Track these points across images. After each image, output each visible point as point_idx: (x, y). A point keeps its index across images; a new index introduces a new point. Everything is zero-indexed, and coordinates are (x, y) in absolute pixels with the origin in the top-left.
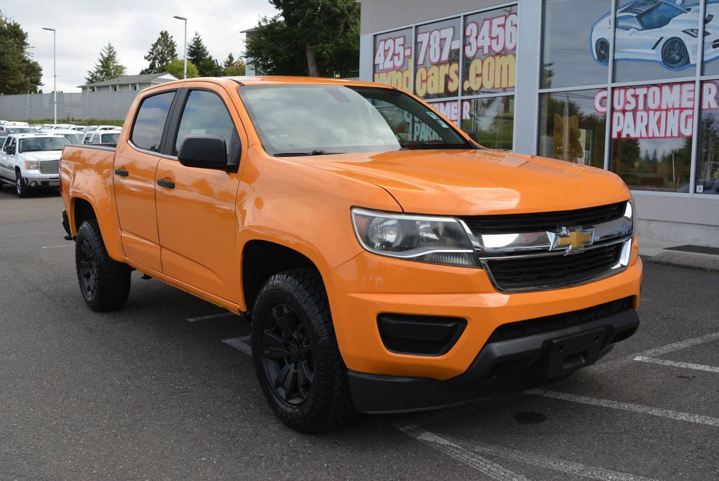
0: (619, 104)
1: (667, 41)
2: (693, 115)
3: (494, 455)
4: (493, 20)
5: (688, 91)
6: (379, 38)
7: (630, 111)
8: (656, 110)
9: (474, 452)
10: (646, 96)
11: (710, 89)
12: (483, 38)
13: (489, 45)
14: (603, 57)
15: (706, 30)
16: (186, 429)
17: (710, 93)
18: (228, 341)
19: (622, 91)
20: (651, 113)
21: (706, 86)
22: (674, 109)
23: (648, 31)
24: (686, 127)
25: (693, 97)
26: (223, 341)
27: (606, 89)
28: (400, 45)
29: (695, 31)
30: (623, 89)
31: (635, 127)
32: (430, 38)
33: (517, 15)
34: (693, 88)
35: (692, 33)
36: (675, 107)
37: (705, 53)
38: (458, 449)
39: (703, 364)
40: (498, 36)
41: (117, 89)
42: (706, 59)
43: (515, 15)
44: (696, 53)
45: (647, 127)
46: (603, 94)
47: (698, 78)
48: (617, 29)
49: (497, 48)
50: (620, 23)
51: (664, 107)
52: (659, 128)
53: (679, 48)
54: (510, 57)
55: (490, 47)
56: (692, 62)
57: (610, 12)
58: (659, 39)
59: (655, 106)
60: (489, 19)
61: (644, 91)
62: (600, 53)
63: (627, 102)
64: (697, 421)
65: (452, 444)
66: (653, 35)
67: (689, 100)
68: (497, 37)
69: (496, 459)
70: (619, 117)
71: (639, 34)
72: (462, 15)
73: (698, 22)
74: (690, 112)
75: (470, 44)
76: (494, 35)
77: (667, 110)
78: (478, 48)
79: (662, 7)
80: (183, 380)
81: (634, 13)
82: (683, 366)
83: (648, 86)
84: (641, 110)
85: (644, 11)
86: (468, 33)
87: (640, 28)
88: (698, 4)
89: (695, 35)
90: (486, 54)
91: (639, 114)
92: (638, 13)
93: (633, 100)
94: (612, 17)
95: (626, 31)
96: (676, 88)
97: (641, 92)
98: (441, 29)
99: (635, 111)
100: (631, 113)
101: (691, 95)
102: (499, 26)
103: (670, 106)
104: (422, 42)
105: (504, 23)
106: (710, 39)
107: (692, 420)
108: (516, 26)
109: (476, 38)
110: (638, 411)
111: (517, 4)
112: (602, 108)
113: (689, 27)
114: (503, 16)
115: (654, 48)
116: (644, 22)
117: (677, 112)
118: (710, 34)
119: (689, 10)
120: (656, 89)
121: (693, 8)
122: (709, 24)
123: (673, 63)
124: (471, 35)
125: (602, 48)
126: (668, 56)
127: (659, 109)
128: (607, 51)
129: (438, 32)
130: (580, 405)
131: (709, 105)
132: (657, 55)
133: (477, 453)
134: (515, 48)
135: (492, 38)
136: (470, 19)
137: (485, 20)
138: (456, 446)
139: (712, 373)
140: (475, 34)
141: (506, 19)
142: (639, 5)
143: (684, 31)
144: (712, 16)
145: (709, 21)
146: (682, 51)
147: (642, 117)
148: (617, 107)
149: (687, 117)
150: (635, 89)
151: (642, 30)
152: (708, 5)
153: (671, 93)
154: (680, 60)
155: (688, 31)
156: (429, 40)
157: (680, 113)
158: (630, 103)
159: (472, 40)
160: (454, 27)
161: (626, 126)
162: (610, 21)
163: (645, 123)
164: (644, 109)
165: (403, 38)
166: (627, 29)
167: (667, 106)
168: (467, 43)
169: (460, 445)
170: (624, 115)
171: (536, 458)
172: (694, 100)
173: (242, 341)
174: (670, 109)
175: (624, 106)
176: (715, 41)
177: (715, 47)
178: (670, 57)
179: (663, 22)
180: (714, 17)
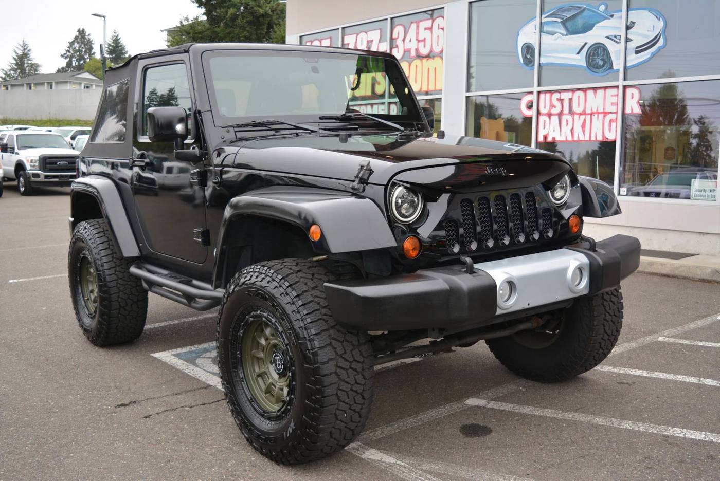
0: (545, 107)
1: (591, 47)
2: (616, 119)
3: (443, 472)
4: (420, 23)
5: (612, 96)
6: (305, 39)
7: (555, 115)
8: (581, 114)
9: (422, 470)
10: (570, 100)
11: (632, 94)
12: (410, 41)
13: (416, 48)
14: (529, 62)
15: (628, 37)
16: (117, 454)
17: (632, 98)
19: (548, 95)
20: (576, 117)
21: (629, 91)
22: (598, 113)
23: (572, 36)
24: (610, 130)
25: (616, 101)
26: (152, 355)
27: (531, 93)
29: (618, 37)
30: (548, 93)
31: (561, 131)
32: (356, 39)
33: (443, 17)
34: (616, 93)
35: (615, 39)
36: (599, 111)
37: (627, 59)
38: (405, 467)
39: (641, 369)
41: (32, 88)
42: (628, 64)
43: (442, 18)
44: (619, 59)
45: (572, 131)
46: (530, 97)
47: (621, 83)
48: (542, 33)
49: (424, 51)
50: (546, 28)
51: (588, 111)
52: (584, 132)
53: (602, 53)
54: (437, 60)
55: (417, 50)
56: (615, 67)
57: (536, 17)
58: (583, 44)
59: (580, 110)
60: (416, 22)
61: (569, 95)
62: (526, 57)
63: (552, 106)
64: (641, 429)
65: (399, 462)
66: (578, 40)
67: (612, 104)
68: (424, 40)
70: (545, 121)
71: (564, 40)
72: (389, 17)
73: (620, 28)
74: (613, 116)
75: (397, 46)
76: (421, 38)
77: (592, 114)
78: (405, 51)
79: (586, 13)
80: (110, 399)
81: (559, 18)
82: (622, 372)
83: (573, 91)
84: (566, 114)
85: (568, 16)
86: (395, 36)
87: (565, 33)
88: (621, 11)
89: (618, 41)
90: (413, 57)
91: (564, 118)
92: (562, 19)
93: (558, 104)
94: (537, 22)
95: (550, 36)
96: (600, 93)
97: (566, 96)
98: (368, 31)
99: (560, 115)
100: (557, 117)
101: (614, 100)
102: (426, 29)
103: (595, 110)
104: (348, 44)
105: (430, 26)
106: (632, 45)
107: (636, 429)
108: (443, 29)
109: (404, 41)
110: (582, 420)
111: (443, 8)
112: (528, 112)
113: (611, 33)
114: (430, 19)
115: (578, 53)
116: (569, 27)
117: (601, 116)
118: (632, 40)
119: (612, 16)
120: (581, 93)
121: (616, 15)
122: (631, 30)
123: (597, 68)
124: (398, 38)
125: (527, 52)
126: (593, 61)
127: (584, 113)
128: (533, 55)
129: (365, 34)
130: (525, 416)
131: (632, 110)
132: (581, 60)
133: (425, 471)
134: (442, 51)
135: (419, 41)
136: (396, 21)
137: (412, 23)
138: (403, 464)
139: (650, 378)
140: (402, 37)
141: (433, 22)
142: (564, 11)
143: (608, 37)
144: (634, 23)
145: (631, 28)
146: (605, 57)
147: (567, 120)
148: (542, 110)
149: (611, 121)
150: (560, 93)
151: (567, 35)
152: (630, 12)
153: (595, 97)
154: (604, 65)
155: (610, 37)
156: (356, 42)
157: (604, 116)
158: (555, 107)
159: (399, 42)
160: (380, 29)
161: (551, 130)
162: (535, 26)
163: (570, 127)
164: (570, 113)
165: (329, 40)
166: (552, 34)
167: (592, 110)
168: (394, 46)
169: (406, 463)
170: (550, 118)
171: (485, 475)
172: (617, 105)
173: (172, 355)
174: (594, 113)
175: (550, 109)
176: (637, 47)
177: (637, 52)
178: (594, 62)
179: (587, 28)
180: (636, 24)
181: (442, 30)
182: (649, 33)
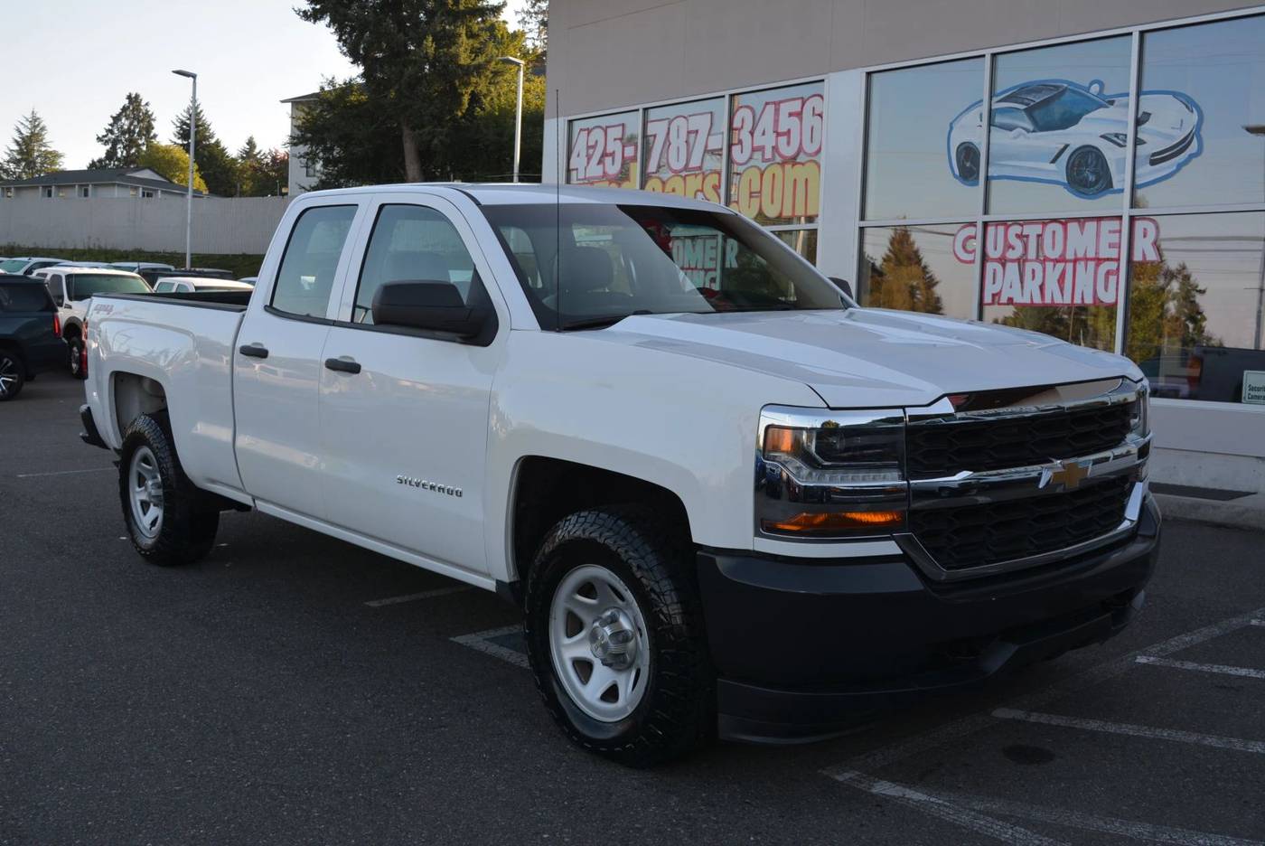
0: (996, 249)
1: (1074, 152)
2: (1118, 269)
3: (1007, 813)
4: (781, 105)
5: (1110, 232)
6: (577, 126)
7: (1013, 261)
8: (1056, 261)
9: (974, 810)
10: (1040, 238)
11: (1145, 229)
12: (764, 134)
13: (774, 145)
14: (969, 172)
15: (1139, 136)
17: (1145, 236)
18: (460, 639)
19: (1001, 229)
20: (1049, 265)
21: (1139, 225)
22: (1087, 259)
23: (1044, 133)
24: (1106, 288)
25: (1117, 241)
26: (452, 639)
27: (973, 224)
28: (615, 139)
29: (1121, 137)
30: (1002, 225)
31: (1022, 287)
32: (669, 129)
33: (822, 97)
34: (1117, 228)
35: (1115, 139)
36: (1088, 256)
37: (1137, 172)
38: (945, 806)
39: (1245, 667)
40: (789, 131)
42: (1138, 182)
43: (819, 98)
44: (1124, 172)
45: (1042, 288)
46: (970, 231)
47: (1126, 211)
48: (992, 128)
49: (788, 152)
50: (998, 119)
51: (1070, 256)
52: (1062, 290)
53: (1094, 162)
54: (810, 167)
55: (775, 149)
56: (1116, 186)
57: (982, 101)
58: (1062, 146)
59: (1055, 255)
60: (774, 103)
61: (1037, 229)
62: (964, 165)
63: (1009, 246)
65: (933, 800)
66: (1052, 140)
67: (1111, 246)
68: (788, 133)
69: (1013, 820)
70: (995, 270)
71: (1029, 138)
72: (727, 93)
73: (1126, 122)
74: (1113, 266)
75: (740, 142)
76: (782, 129)
77: (1075, 261)
78: (754, 150)
79: (1067, 97)
81: (1022, 103)
82: (1215, 670)
83: (1045, 222)
84: (1031, 261)
85: (1038, 101)
86: (737, 124)
87: (1031, 127)
88: (1127, 95)
89: (1121, 142)
90: (768, 160)
91: (1029, 267)
92: (1027, 104)
93: (1018, 244)
94: (984, 109)
95: (1009, 132)
96: (1091, 226)
97: (1032, 231)
98: (690, 116)
99: (1021, 261)
100: (1016, 264)
101: (1114, 238)
102: (791, 115)
103: (1080, 255)
104: (655, 136)
105: (799, 110)
106: (1144, 151)
108: (820, 115)
109: (752, 133)
110: (1185, 741)
111: (823, 81)
112: (966, 254)
113: (1110, 130)
114: (798, 99)
115: (1053, 161)
116: (1038, 118)
117: (1091, 265)
118: (1145, 143)
119: (1112, 103)
120: (1058, 227)
121: (1118, 100)
122: (1143, 126)
123: (1085, 186)
124: (742, 127)
125: (967, 158)
126: (1077, 175)
127: (1062, 259)
128: (977, 165)
129: (685, 120)
130: (1093, 735)
131: (1144, 255)
132: (1059, 171)
134: (819, 151)
135: (778, 134)
136: (739, 101)
137: (767, 104)
138: (940, 802)
140: (748, 126)
141: (803, 105)
142: (1030, 92)
143: (1103, 136)
144: (1150, 114)
145: (1144, 122)
146: (1099, 168)
147: (1033, 271)
148: (992, 253)
149: (1108, 273)
150: (1022, 225)
151: (1033, 131)
152: (1142, 97)
153: (1082, 234)
154: (1097, 182)
155: (1109, 136)
156: (668, 134)
157: (1097, 266)
158: (1013, 249)
159: (745, 135)
160: (711, 113)
161: (1007, 285)
162: (981, 115)
163: (1038, 280)
164: (1037, 258)
165: (621, 128)
166: (1010, 128)
167: (1075, 254)
168: (735, 141)
169: (945, 801)
170: (1004, 266)
171: (1074, 817)
172: (1120, 247)
173: (485, 639)
174: (1081, 259)
175: (1004, 252)
176: (1154, 155)
177: (1153, 163)
178: (1081, 177)
179: (1069, 120)
180: (1152, 116)
181: (819, 118)
182: (1174, 132)
